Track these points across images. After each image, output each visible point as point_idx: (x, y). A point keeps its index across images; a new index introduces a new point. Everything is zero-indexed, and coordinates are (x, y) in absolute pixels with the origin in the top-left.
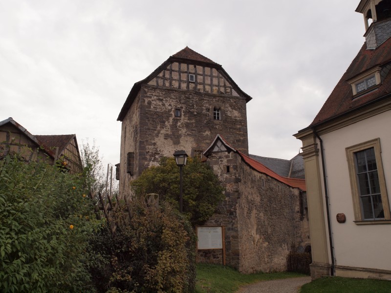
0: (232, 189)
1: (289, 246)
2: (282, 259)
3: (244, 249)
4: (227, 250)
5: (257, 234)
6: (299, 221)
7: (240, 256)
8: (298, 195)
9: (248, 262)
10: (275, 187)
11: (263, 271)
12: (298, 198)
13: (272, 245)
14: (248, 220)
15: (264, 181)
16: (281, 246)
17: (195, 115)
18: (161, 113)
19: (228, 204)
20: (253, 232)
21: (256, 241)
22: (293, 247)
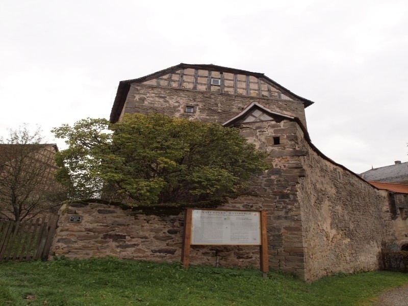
0: (287, 165)
1: (380, 243)
2: (371, 257)
3: (312, 246)
4: (272, 246)
5: (331, 228)
6: (389, 220)
7: (306, 257)
8: (386, 196)
9: (318, 262)
10: (356, 183)
11: (344, 272)
12: (387, 199)
13: (357, 241)
14: (317, 211)
15: (341, 174)
16: (368, 243)
17: (219, 113)
18: (161, 108)
19: (277, 184)
20: (326, 226)
21: (331, 237)
22: (384, 244)
